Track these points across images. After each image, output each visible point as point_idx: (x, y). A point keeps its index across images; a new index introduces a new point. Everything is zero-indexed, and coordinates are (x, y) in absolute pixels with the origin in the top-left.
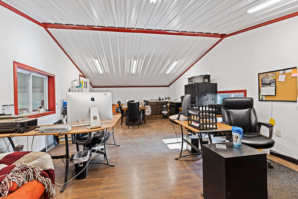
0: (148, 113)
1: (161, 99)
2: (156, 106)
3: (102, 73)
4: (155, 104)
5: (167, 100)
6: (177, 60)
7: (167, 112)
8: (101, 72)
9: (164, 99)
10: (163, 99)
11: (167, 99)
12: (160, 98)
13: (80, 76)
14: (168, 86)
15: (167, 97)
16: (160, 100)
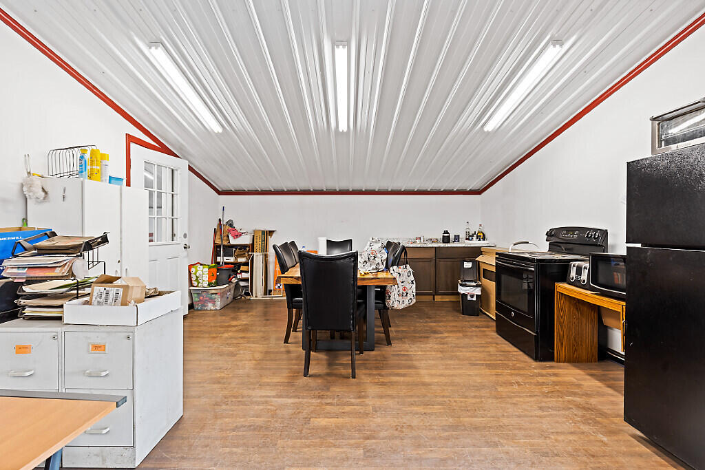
0: (400, 299)
1: (452, 237)
2: (433, 263)
3: (220, 130)
4: (431, 254)
5: (475, 243)
6: (557, 41)
7: (478, 291)
8: (217, 129)
9: (463, 236)
10: (457, 238)
11: (475, 238)
12: (446, 232)
13: (130, 139)
14: (479, 192)
15: (474, 229)
16: (446, 239)
